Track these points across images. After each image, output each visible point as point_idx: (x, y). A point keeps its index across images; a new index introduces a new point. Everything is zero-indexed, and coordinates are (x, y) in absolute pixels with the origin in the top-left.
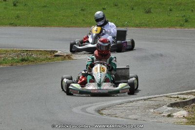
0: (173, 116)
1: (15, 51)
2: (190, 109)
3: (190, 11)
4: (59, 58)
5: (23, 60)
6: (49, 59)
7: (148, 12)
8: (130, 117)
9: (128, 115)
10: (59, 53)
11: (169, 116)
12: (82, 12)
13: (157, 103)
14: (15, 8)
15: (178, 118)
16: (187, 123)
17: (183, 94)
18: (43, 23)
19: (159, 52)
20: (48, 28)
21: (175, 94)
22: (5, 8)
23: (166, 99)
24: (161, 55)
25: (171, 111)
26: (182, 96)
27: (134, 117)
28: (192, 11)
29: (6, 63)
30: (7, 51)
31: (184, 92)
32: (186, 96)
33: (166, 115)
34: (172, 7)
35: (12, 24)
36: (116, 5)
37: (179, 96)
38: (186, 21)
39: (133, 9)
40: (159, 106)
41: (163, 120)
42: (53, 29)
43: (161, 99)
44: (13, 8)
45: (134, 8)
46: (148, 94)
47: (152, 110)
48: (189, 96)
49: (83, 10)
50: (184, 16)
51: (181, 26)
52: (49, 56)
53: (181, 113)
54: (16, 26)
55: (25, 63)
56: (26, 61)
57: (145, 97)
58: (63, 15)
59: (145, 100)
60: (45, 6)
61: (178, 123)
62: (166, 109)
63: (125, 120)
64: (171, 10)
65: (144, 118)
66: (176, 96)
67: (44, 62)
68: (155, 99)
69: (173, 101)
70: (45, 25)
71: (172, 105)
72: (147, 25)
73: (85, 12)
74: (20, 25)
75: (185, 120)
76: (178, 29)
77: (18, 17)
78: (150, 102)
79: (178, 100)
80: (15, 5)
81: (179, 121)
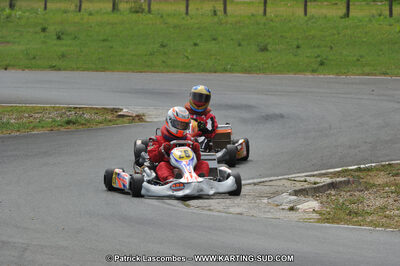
0: (297, 210)
1: (57, 109)
2: (325, 199)
3: (328, 49)
4: (125, 119)
5: (68, 123)
6: (110, 121)
7: (264, 49)
8: (231, 210)
9: (228, 207)
10: (125, 111)
11: (292, 209)
12: (162, 49)
13: (273, 190)
14: (59, 42)
15: (305, 211)
16: (319, 221)
17: (314, 176)
18: (102, 65)
19: (277, 111)
20: (108, 73)
21: (301, 176)
22: (44, 43)
23: (288, 184)
24: (282, 116)
25: (294, 201)
26: (312, 179)
27: (238, 210)
28: (331, 48)
29: (43, 127)
30: (44, 109)
31: (316, 173)
32: (318, 180)
33: (287, 207)
34: (300, 42)
35: (53, 68)
36: (214, 39)
37: (308, 179)
38: (322, 64)
39: (240, 45)
40: (277, 193)
41: (281, 215)
42: (116, 75)
43: (281, 183)
44: (55, 42)
45: (242, 43)
46: (260, 176)
47: (265, 201)
48: (323, 179)
49: (163, 46)
50: (319, 56)
51: (314, 71)
52: (109, 117)
53: (311, 204)
54: (59, 70)
55: (72, 127)
56: (74, 123)
57: (256, 181)
58: (133, 53)
59: (255, 184)
60: (104, 40)
61: (305, 220)
62: (287, 199)
63: (224, 214)
64: (298, 47)
65: (252, 212)
66: (302, 179)
67: (101, 126)
68: (270, 183)
69: (299, 186)
70: (104, 70)
71: (296, 193)
72: (261, 70)
73: (166, 50)
74: (65, 69)
75: (315, 215)
76: (309, 76)
77: (63, 56)
78: (263, 188)
79: (306, 186)
80: (59, 38)
81: (307, 216)
